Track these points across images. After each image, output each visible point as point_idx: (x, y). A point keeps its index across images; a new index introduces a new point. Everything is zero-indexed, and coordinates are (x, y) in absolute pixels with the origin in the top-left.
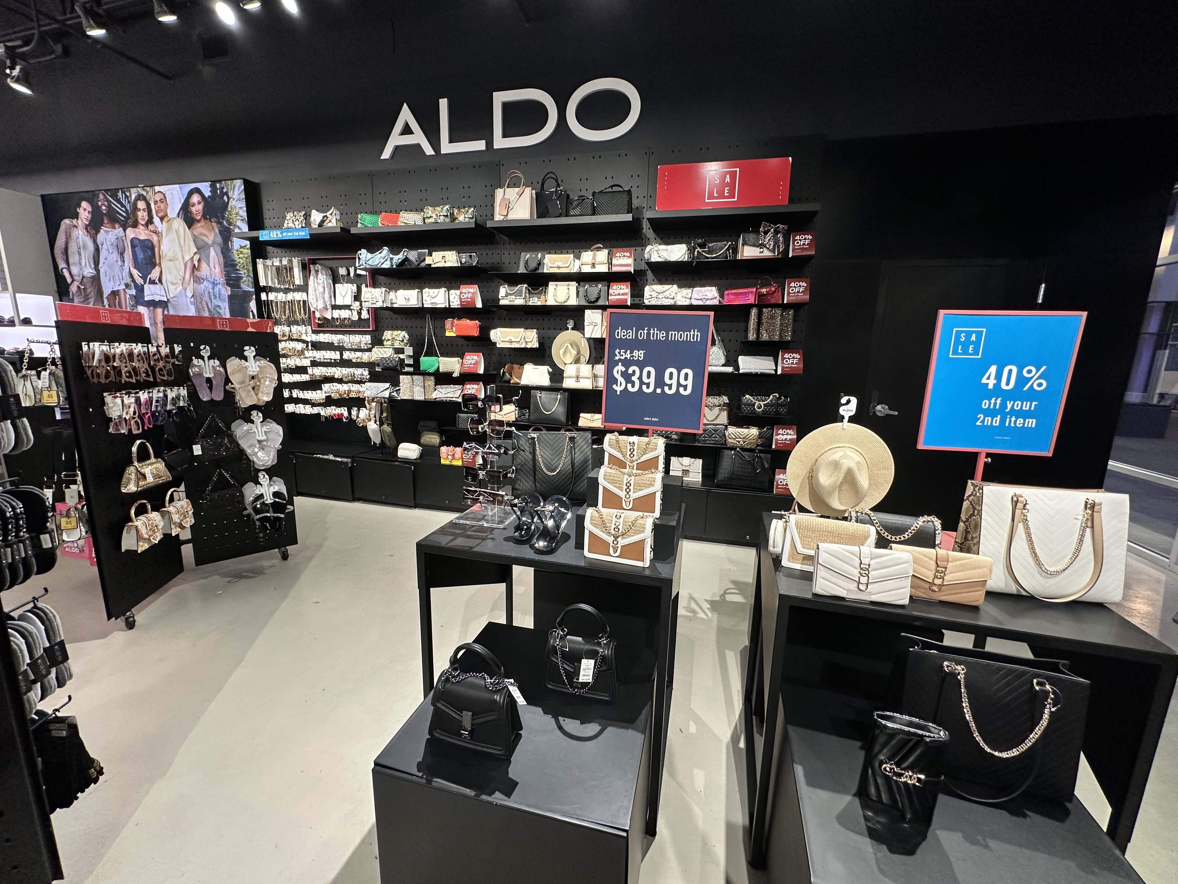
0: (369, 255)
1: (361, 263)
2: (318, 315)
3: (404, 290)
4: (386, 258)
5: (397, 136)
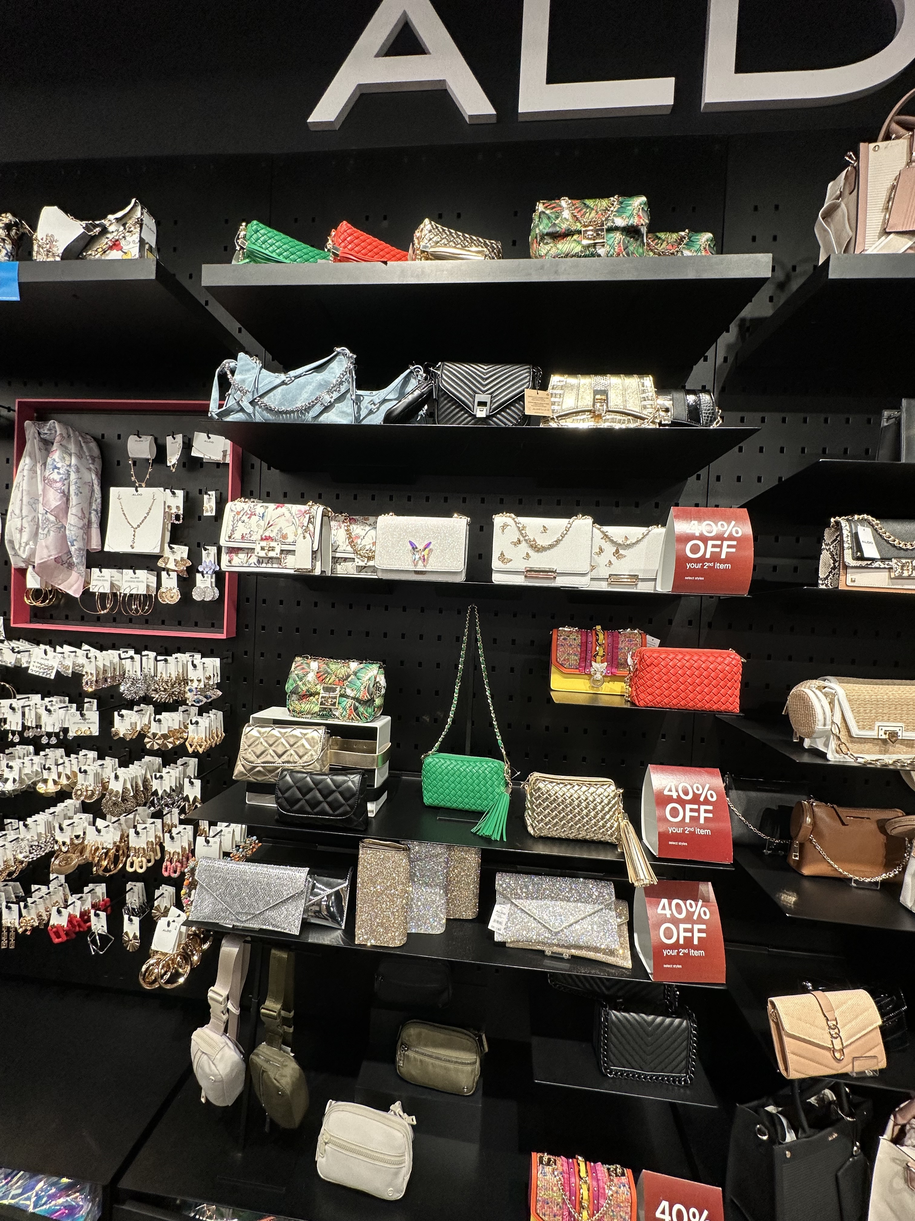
0: (270, 378)
1: (230, 402)
2: (32, 582)
3: (398, 514)
4: (343, 389)
5: (377, 56)
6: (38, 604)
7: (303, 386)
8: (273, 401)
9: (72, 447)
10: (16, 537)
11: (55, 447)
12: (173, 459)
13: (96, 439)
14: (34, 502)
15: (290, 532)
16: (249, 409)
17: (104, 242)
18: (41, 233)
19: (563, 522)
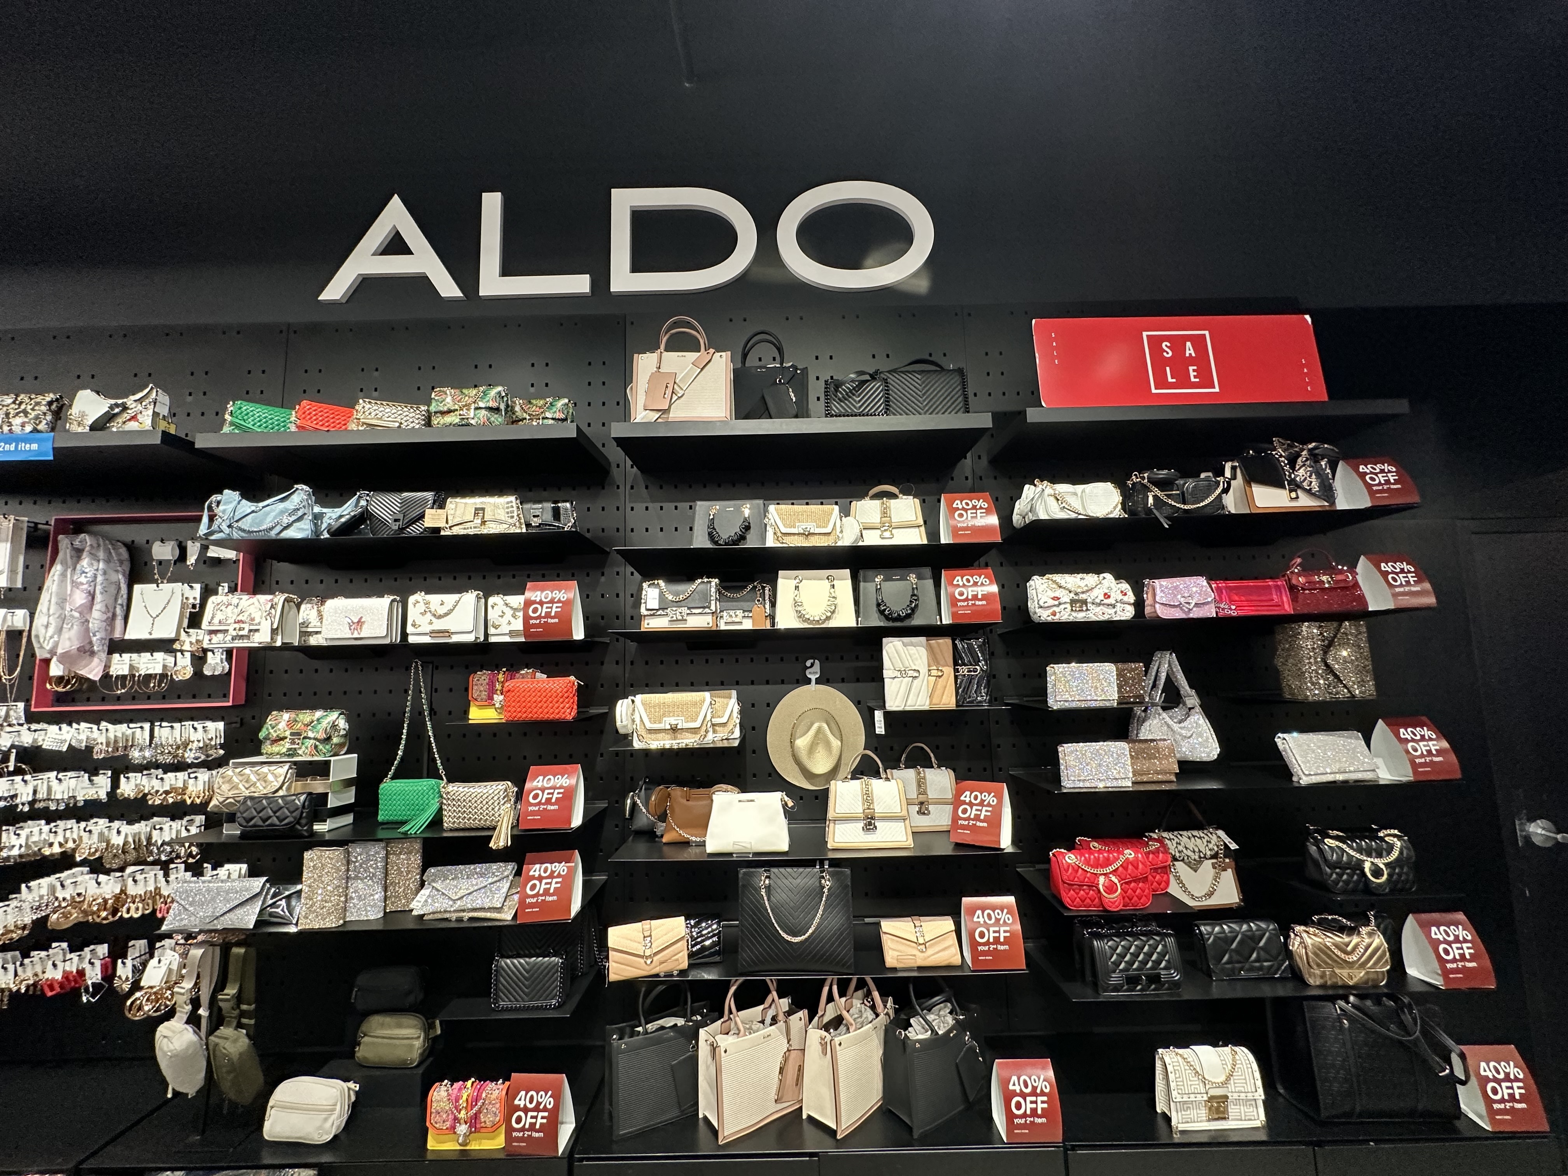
0: (247, 506)
1: (215, 527)
2: (56, 670)
3: (346, 597)
4: (300, 513)
5: (373, 255)
6: (60, 689)
7: (268, 514)
8: (245, 524)
9: (101, 554)
10: (42, 631)
11: (85, 554)
12: (191, 560)
13: (125, 545)
14: (62, 601)
15: (257, 616)
16: (227, 531)
17: (126, 416)
18: (75, 411)
19: (455, 597)
